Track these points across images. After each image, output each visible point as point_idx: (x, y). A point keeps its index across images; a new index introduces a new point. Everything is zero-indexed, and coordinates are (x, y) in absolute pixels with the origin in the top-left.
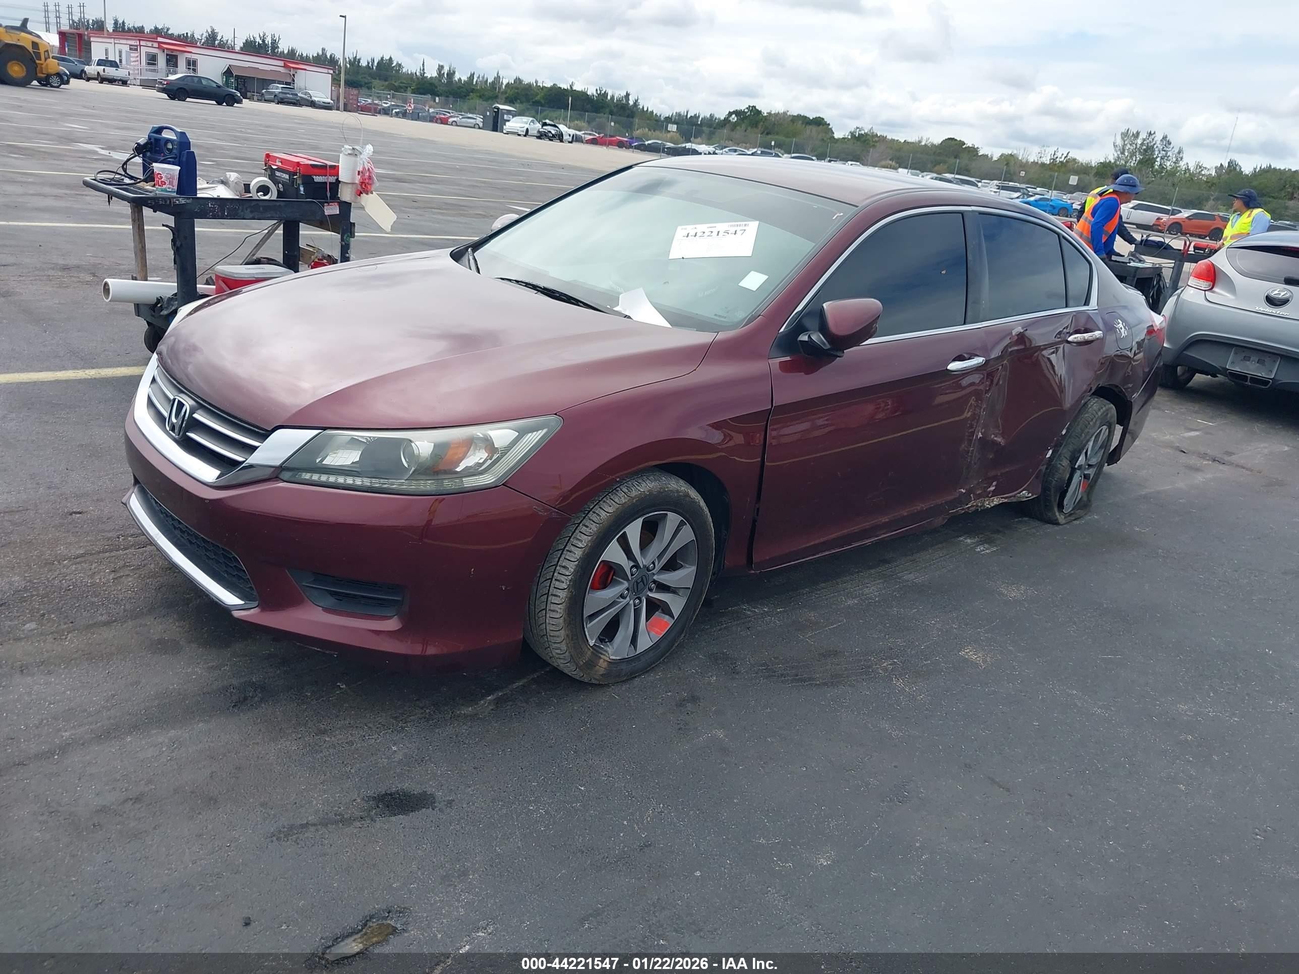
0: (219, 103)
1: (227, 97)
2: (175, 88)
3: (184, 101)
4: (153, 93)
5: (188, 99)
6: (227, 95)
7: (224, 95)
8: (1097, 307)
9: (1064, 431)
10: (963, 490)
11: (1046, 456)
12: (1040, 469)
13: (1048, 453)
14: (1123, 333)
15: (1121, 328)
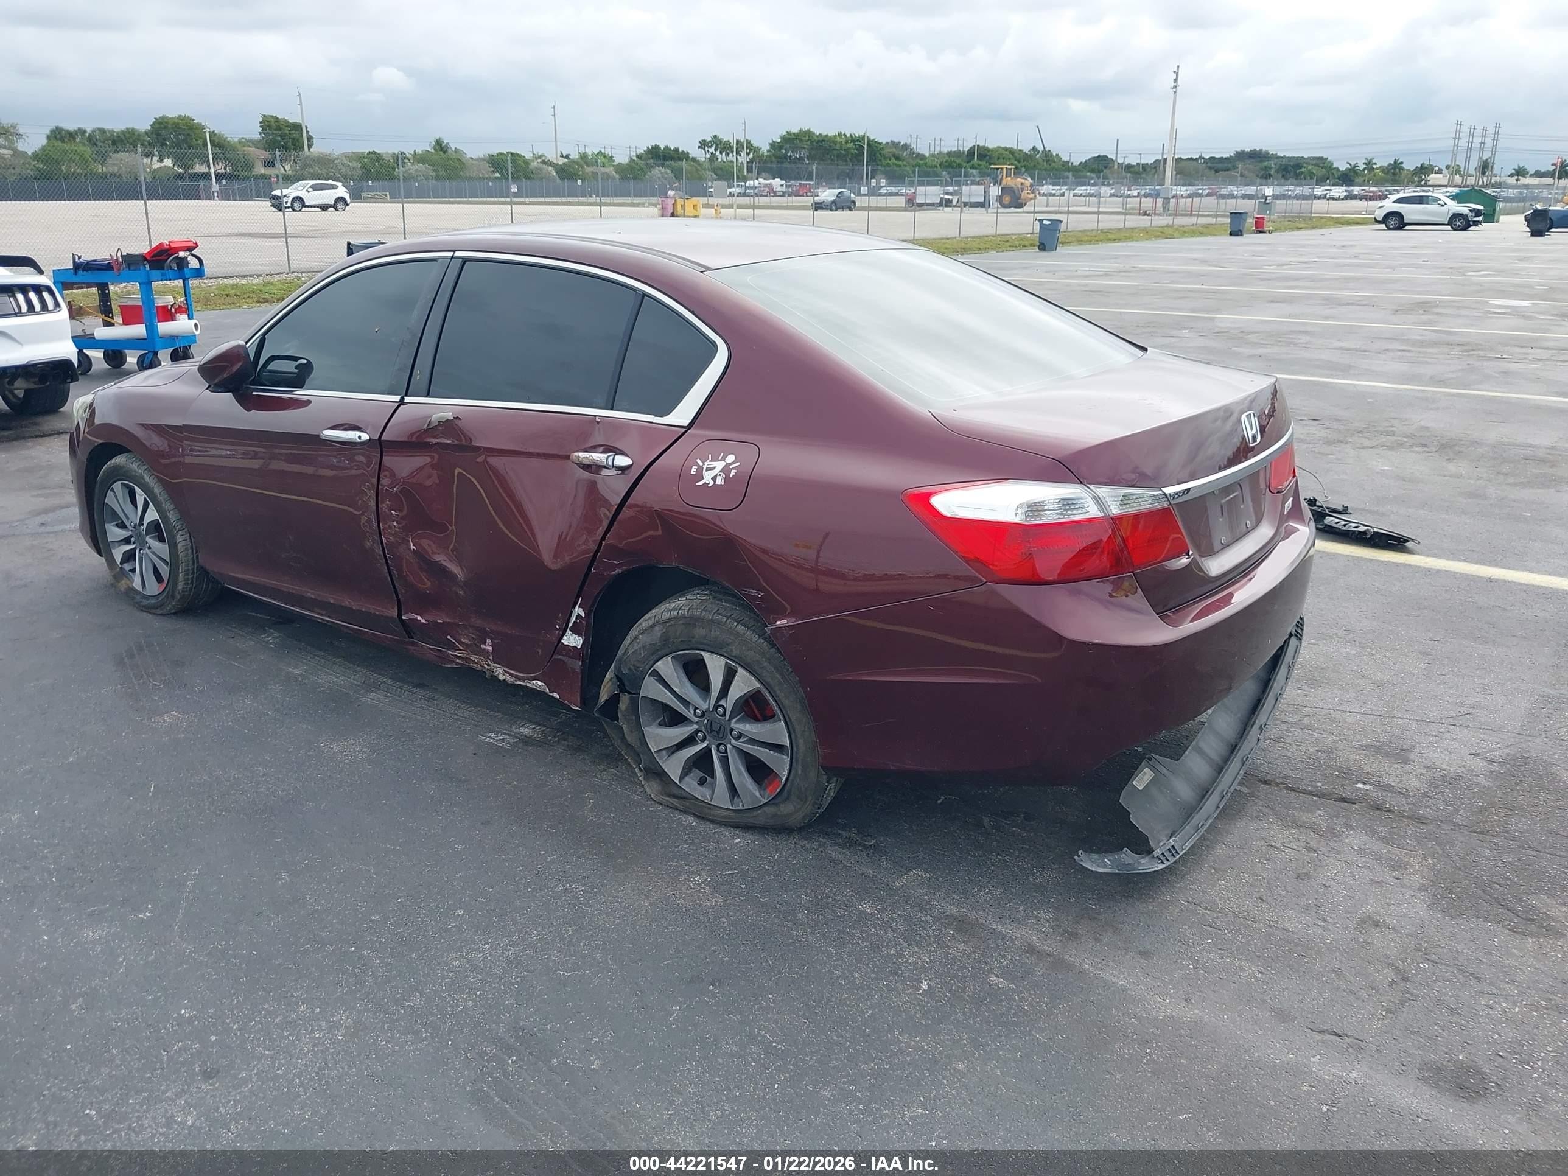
8: (686, 423)
9: (578, 611)
10: (419, 618)
11: (562, 641)
12: (560, 660)
13: (565, 638)
14: (708, 477)
15: (714, 468)
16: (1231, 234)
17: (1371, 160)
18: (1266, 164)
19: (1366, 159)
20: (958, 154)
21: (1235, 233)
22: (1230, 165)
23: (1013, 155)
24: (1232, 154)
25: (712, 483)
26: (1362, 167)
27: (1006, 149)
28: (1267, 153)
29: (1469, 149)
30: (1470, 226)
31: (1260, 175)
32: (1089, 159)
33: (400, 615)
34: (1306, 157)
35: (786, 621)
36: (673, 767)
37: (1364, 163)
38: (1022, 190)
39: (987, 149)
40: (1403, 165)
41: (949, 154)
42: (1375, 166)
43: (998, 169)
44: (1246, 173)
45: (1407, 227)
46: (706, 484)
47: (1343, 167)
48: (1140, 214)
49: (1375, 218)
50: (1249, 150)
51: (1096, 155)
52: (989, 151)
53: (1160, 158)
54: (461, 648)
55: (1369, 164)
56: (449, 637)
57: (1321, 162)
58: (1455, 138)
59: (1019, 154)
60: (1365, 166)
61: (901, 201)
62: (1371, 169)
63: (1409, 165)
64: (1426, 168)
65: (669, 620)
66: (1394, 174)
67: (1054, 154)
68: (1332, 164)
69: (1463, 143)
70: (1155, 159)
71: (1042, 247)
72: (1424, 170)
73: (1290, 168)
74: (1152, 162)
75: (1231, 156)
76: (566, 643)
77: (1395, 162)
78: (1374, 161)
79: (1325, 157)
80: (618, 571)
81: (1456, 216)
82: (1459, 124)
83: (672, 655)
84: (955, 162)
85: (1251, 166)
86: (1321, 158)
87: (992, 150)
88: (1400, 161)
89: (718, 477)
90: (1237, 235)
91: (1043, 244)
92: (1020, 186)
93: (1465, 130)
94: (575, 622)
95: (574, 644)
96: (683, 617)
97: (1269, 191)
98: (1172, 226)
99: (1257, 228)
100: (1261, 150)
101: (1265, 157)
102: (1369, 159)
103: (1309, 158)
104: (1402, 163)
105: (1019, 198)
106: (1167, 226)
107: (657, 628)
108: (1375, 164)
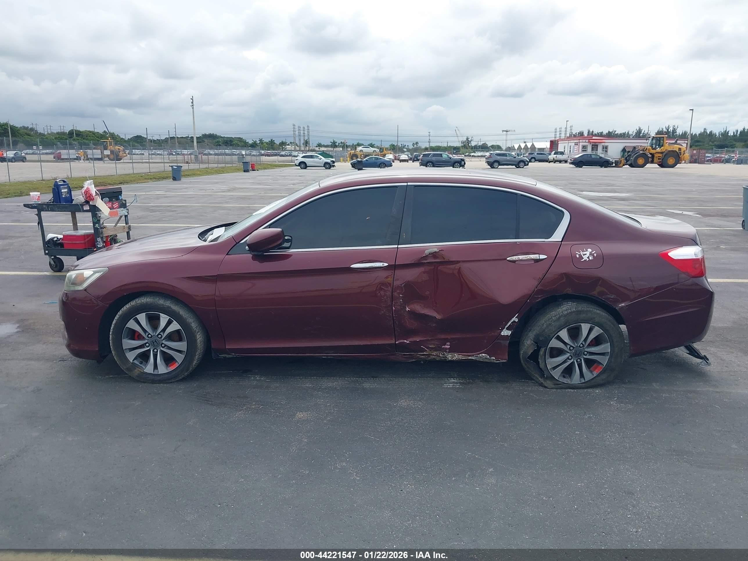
0: (601, 166)
1: (605, 162)
2: (578, 161)
3: (581, 167)
4: (567, 165)
5: (583, 167)
6: (605, 161)
7: (603, 161)
8: (560, 240)
9: (515, 319)
10: (405, 341)
11: (501, 334)
12: (499, 342)
13: (502, 332)
14: (585, 258)
15: (586, 254)
16: (244, 171)
17: (262, 139)
18: (218, 140)
19: (259, 139)
20: (63, 133)
21: (246, 171)
22: (201, 140)
23: (94, 134)
24: (201, 136)
25: (588, 259)
26: (258, 142)
27: (90, 132)
28: (216, 135)
29: (300, 136)
30: (331, 167)
31: (216, 145)
32: (133, 137)
33: (395, 342)
34: (233, 137)
35: (624, 304)
36: (557, 374)
37: (259, 141)
38: (119, 152)
39: (79, 131)
40: (275, 142)
41: (58, 133)
42: (263, 142)
43: (105, 141)
44: (209, 144)
45: (308, 168)
46: (585, 260)
47: (251, 142)
48: (185, 163)
49: (295, 164)
50: (208, 134)
51: (136, 135)
52: (81, 132)
53: (168, 137)
54: (427, 350)
55: (261, 140)
56: (422, 347)
57: (240, 139)
58: (293, 131)
59: (98, 134)
60: (260, 142)
61: (51, 157)
62: (262, 143)
63: (278, 142)
64: (284, 143)
65: (567, 314)
66: (272, 145)
67: (116, 135)
68: (246, 141)
69: (297, 133)
70: (165, 137)
71: (174, 179)
72: (283, 144)
73: (228, 142)
74: (164, 139)
75: (200, 136)
76: (503, 335)
77: (271, 140)
78: (263, 140)
79: (241, 137)
80: (539, 299)
81: (326, 163)
82: (294, 125)
83: (567, 327)
84: (64, 138)
85: (211, 141)
86: (240, 138)
87: (83, 132)
88: (273, 140)
89: (590, 257)
90: (247, 172)
91: (175, 177)
92: (117, 150)
93: (296, 127)
94: (510, 324)
95: (507, 334)
96: (574, 312)
97: (244, 152)
98: (208, 168)
99: (252, 168)
100: (213, 134)
101: (216, 137)
102: (261, 139)
103: (235, 138)
104: (274, 141)
105: (118, 156)
106: (206, 168)
107: (562, 318)
108: (263, 141)
